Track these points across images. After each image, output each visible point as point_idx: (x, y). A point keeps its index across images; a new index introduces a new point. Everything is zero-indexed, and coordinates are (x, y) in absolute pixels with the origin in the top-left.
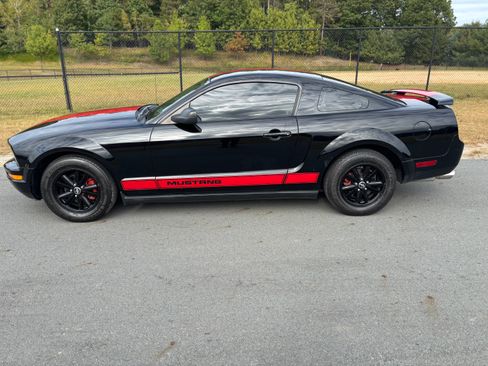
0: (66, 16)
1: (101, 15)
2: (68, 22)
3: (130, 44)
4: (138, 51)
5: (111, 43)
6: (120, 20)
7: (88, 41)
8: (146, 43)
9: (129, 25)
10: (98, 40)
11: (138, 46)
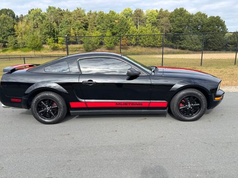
0: (45, 31)
1: (61, 31)
2: (46, 34)
3: (74, 43)
4: (78, 46)
5: (65, 43)
6: (70, 32)
7: (55, 42)
8: (82, 43)
9: (74, 35)
10: (59, 41)
11: (77, 44)
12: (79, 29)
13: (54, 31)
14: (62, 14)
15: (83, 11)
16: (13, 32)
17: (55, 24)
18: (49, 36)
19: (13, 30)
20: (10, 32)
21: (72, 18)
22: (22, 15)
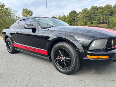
0: (88, 18)
1: (96, 17)
2: (88, 19)
3: (102, 23)
4: (104, 25)
5: (97, 23)
6: (100, 18)
7: (91, 23)
8: (107, 23)
9: (103, 19)
10: (94, 23)
11: (104, 24)
12: (106, 15)
13: (92, 18)
14: (97, 9)
15: (111, 5)
16: (74, 20)
17: (93, 15)
18: (89, 21)
19: (74, 19)
20: (73, 20)
21: (103, 10)
22: (79, 12)
